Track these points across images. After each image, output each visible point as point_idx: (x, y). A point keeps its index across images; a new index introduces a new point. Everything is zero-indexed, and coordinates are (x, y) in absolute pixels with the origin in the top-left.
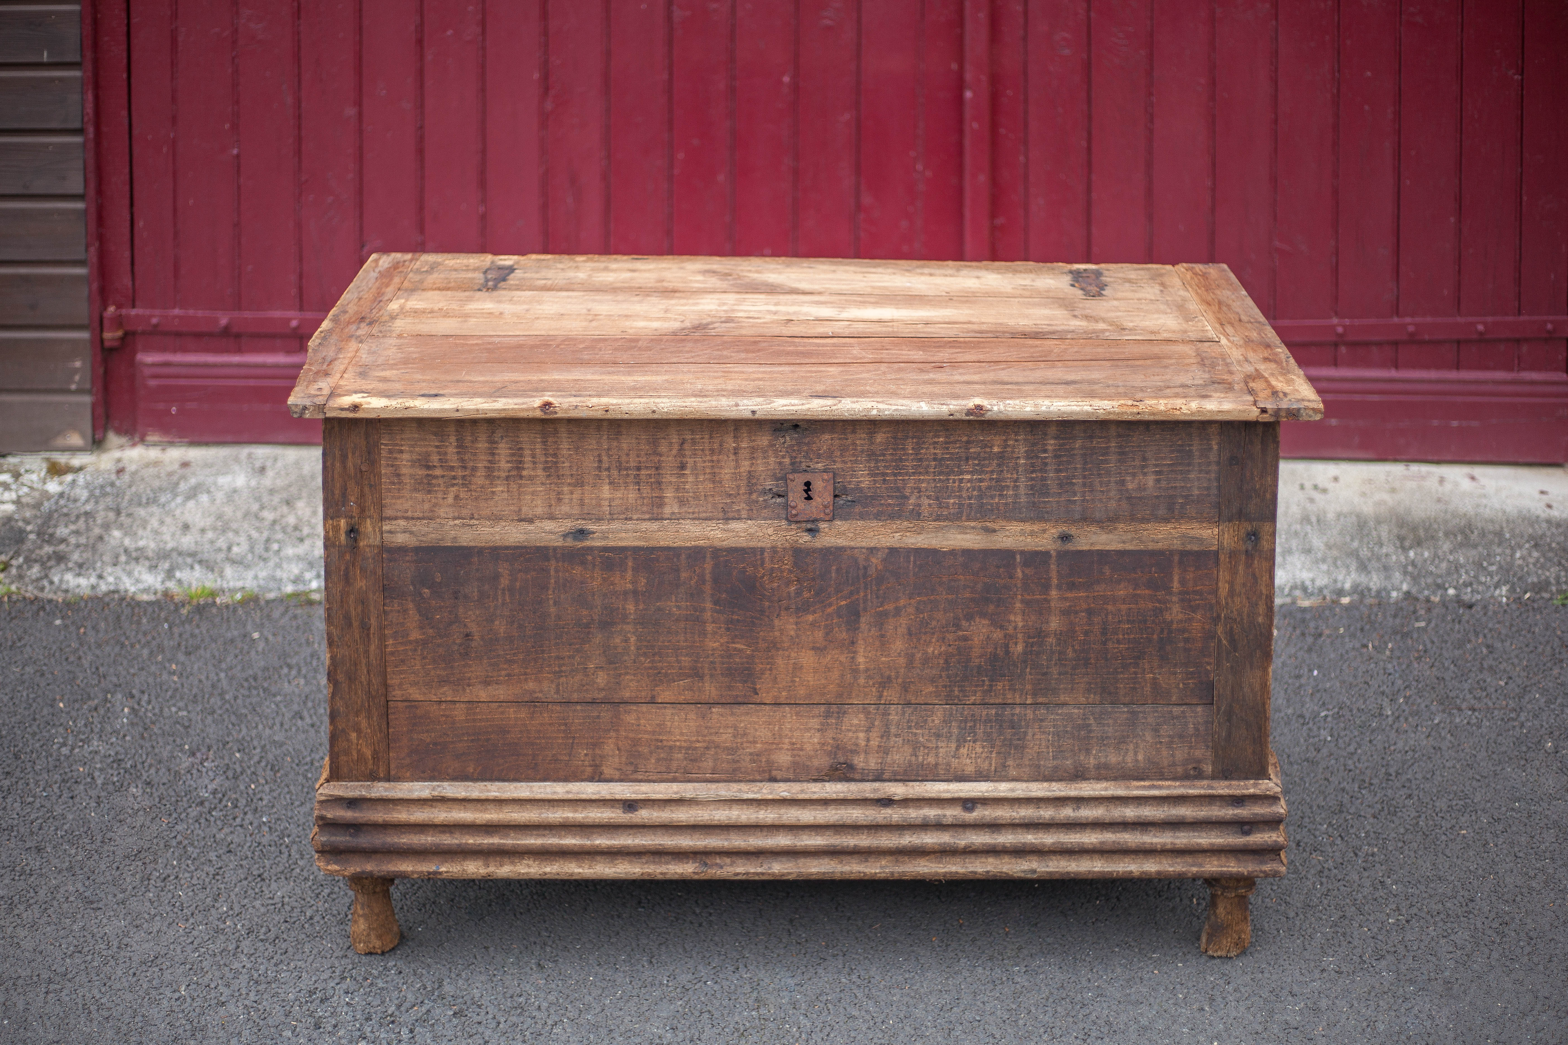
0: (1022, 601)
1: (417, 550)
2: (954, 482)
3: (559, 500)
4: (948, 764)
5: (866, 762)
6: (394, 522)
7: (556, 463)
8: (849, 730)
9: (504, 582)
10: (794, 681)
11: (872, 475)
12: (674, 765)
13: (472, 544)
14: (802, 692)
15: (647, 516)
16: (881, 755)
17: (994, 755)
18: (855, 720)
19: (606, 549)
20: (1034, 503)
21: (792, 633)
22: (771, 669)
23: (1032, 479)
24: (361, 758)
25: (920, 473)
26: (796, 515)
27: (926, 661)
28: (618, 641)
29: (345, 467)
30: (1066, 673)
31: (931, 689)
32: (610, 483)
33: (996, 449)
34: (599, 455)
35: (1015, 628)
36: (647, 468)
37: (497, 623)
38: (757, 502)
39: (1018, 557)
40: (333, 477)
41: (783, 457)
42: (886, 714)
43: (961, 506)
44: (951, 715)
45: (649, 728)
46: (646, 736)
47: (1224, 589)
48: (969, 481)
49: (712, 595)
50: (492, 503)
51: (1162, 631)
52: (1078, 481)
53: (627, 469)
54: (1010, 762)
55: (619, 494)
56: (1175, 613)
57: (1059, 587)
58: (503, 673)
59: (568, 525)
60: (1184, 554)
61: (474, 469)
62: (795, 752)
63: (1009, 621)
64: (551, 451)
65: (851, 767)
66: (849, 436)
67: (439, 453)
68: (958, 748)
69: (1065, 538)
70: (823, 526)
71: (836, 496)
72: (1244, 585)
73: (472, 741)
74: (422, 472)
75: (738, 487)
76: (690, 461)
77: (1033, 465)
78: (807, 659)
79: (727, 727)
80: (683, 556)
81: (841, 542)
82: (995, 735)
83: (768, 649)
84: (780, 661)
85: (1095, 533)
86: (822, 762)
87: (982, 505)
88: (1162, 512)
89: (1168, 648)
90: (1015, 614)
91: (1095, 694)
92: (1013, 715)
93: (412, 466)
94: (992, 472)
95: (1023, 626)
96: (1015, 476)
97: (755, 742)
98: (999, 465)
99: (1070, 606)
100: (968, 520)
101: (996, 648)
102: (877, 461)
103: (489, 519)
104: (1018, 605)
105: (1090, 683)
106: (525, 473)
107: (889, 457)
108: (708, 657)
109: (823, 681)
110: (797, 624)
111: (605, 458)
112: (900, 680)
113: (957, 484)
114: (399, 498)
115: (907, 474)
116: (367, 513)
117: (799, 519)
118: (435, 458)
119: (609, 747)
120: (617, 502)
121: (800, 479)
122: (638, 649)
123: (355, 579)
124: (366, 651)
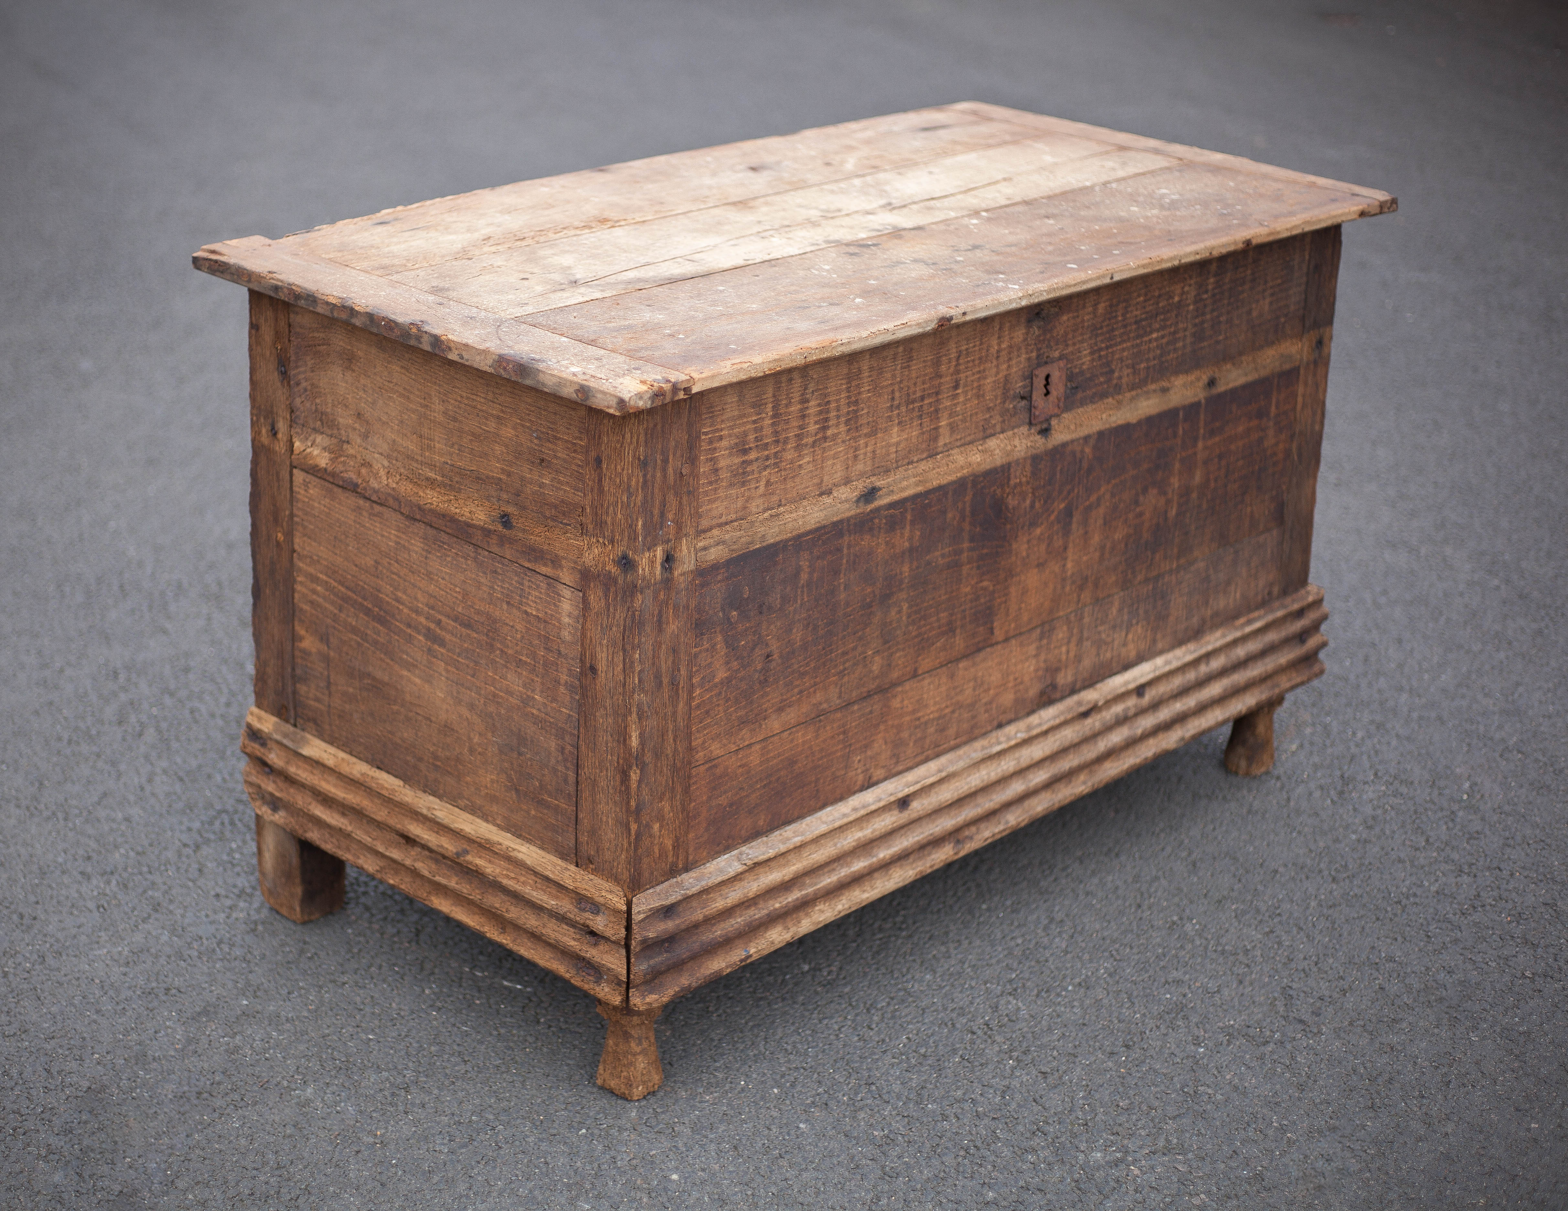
0: (1180, 460)
1: (729, 563)
2: (1146, 344)
3: (856, 457)
4: (1120, 655)
5: (1066, 676)
6: (709, 534)
7: (857, 411)
8: (1055, 647)
9: (804, 577)
10: (1021, 608)
11: (1092, 353)
12: (927, 742)
13: (778, 539)
14: (1026, 618)
15: (924, 455)
16: (1076, 664)
17: (1149, 633)
18: (1060, 634)
19: (892, 505)
20: (1194, 351)
21: (1024, 554)
22: (1005, 602)
23: (1196, 325)
24: (663, 853)
25: (1124, 341)
26: (1035, 417)
27: (1113, 549)
28: (893, 614)
29: (665, 476)
30: (1200, 526)
31: (1113, 578)
32: (899, 424)
33: (1176, 299)
34: (893, 392)
35: (1173, 491)
36: (929, 395)
37: (795, 630)
38: (1009, 410)
39: (1181, 413)
40: (653, 493)
41: (1032, 351)
42: (1081, 618)
43: (1148, 369)
44: (1124, 601)
45: (911, 708)
46: (907, 718)
47: (1300, 403)
48: (1155, 339)
49: (969, 531)
50: (798, 480)
52: (1224, 318)
53: (913, 401)
55: (905, 435)
56: (1270, 438)
57: (1204, 437)
58: (796, 691)
59: (861, 486)
60: (1280, 375)
61: (786, 441)
62: (1017, 688)
63: (1170, 485)
64: (853, 399)
65: (1055, 687)
66: (1079, 313)
67: (755, 430)
68: (1126, 635)
69: (1212, 383)
70: (1054, 422)
71: (1067, 385)
72: (1310, 395)
73: (765, 786)
74: (737, 460)
75: (996, 397)
76: (963, 377)
77: (1197, 309)
78: (1032, 578)
79: (969, 681)
80: (950, 493)
81: (1066, 437)
82: (1151, 611)
83: (1005, 579)
84: (1013, 590)
85: (1230, 371)
86: (1035, 690)
87: (1162, 364)
88: (1271, 335)
89: (1263, 477)
90: (1174, 476)
92: (1163, 585)
93: (730, 455)
94: (1171, 325)
95: (1178, 487)
96: (1185, 325)
97: (989, 689)
98: (1177, 316)
99: (1209, 455)
100: (1152, 383)
101: (1159, 518)
102: (1097, 336)
103: (794, 501)
104: (1177, 465)
105: (1213, 531)
106: (829, 433)
107: (1105, 329)
108: (961, 605)
109: (1041, 600)
110: (1028, 541)
111: (897, 394)
112: (1094, 577)
113: (1147, 346)
114: (715, 500)
115: (1115, 344)
116: (684, 530)
117: (1037, 420)
118: (751, 437)
119: (878, 744)
120: (902, 445)
121: (1041, 373)
122: (909, 617)
123: (668, 623)
124: (674, 713)
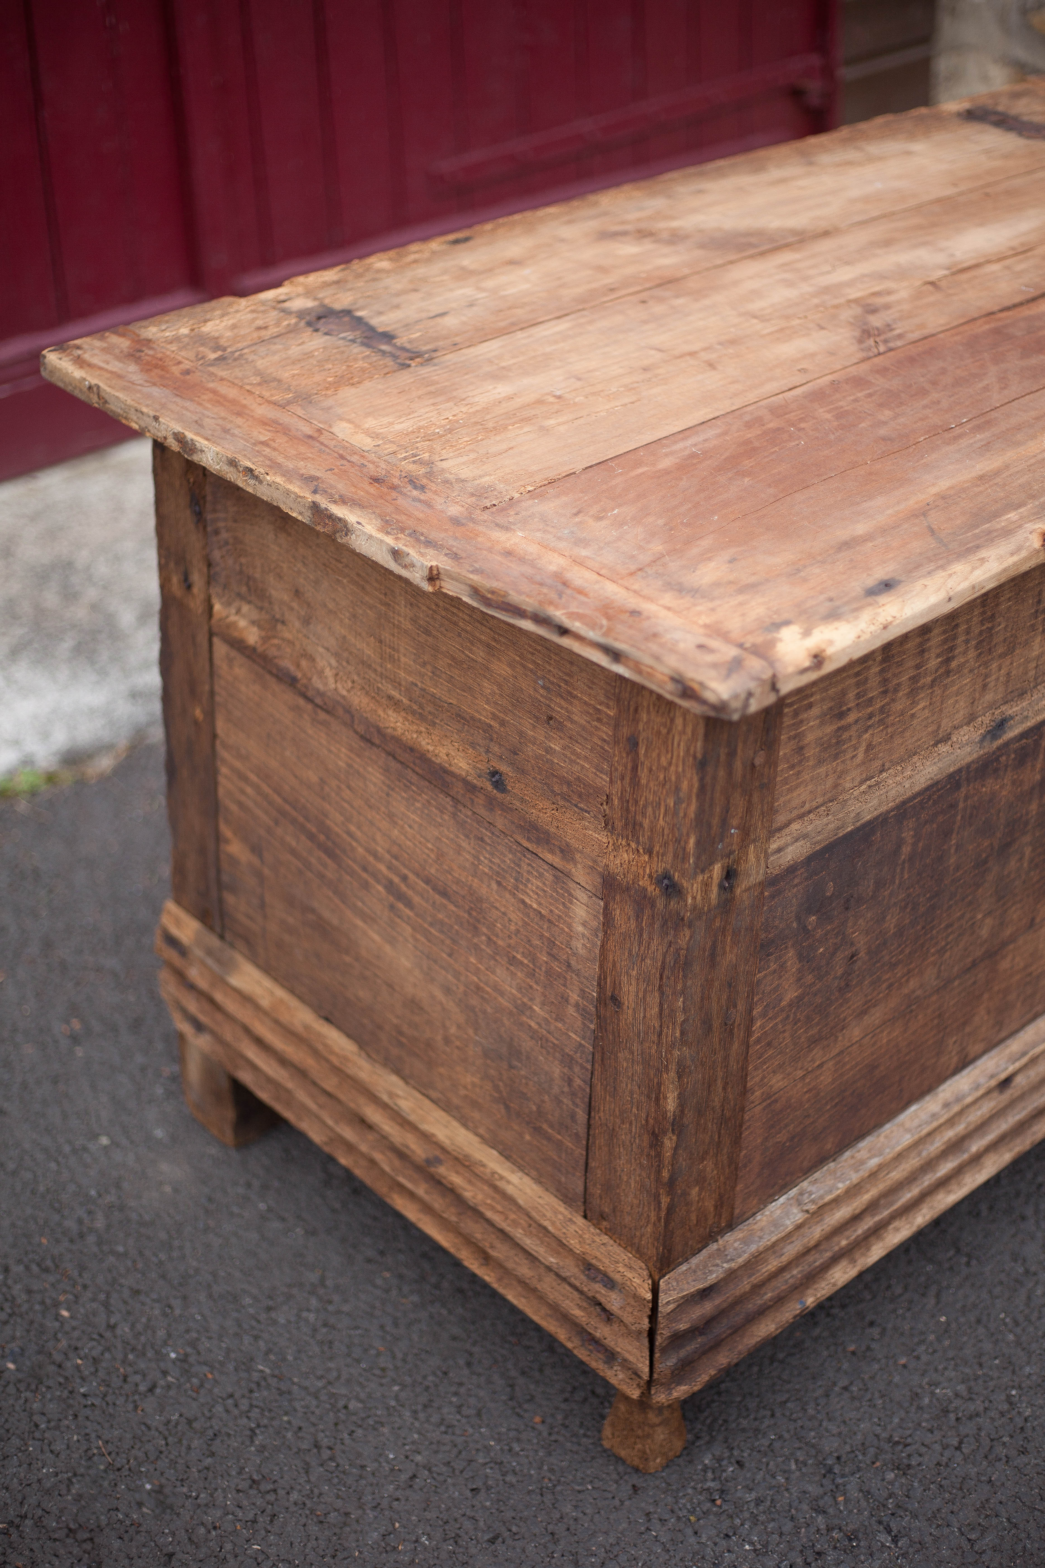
1: (810, 859)
3: (985, 687)
6: (787, 831)
7: (993, 630)
9: (907, 850)
19: (1024, 735)
24: (702, 1217)
28: (1013, 863)
29: (730, 773)
37: (889, 917)
40: (711, 798)
50: (908, 733)
59: (988, 721)
61: (897, 688)
67: (858, 685)
73: (836, 1104)
74: (829, 729)
93: (821, 724)
103: (901, 761)
106: (954, 664)
114: (797, 787)
116: (753, 835)
118: (851, 695)
122: (1032, 861)
123: (724, 953)
124: (726, 1058)
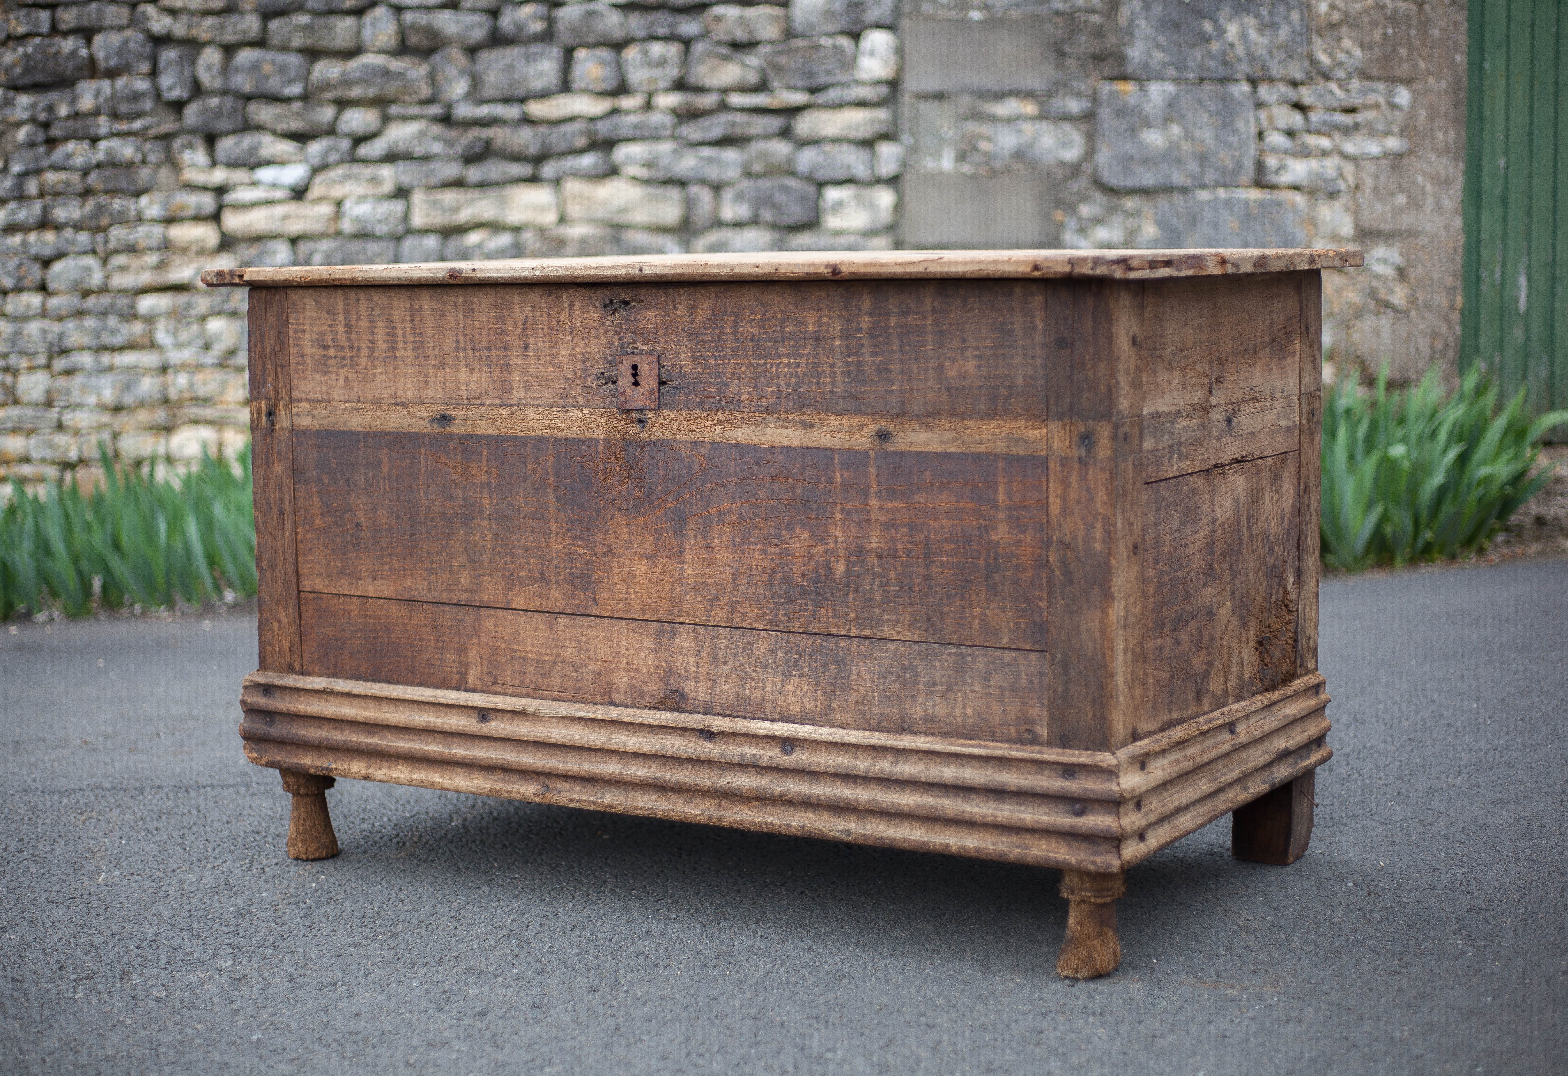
0: (842, 511)
1: (317, 433)
2: (772, 367)
3: (426, 382)
4: (775, 701)
5: (697, 691)
6: (300, 405)
7: (422, 342)
8: (680, 653)
9: (385, 469)
10: (629, 593)
11: (695, 358)
12: (527, 678)
13: (359, 429)
14: (637, 606)
15: (498, 402)
16: (710, 684)
17: (819, 695)
18: (685, 641)
19: (463, 437)
20: (851, 393)
21: (626, 537)
22: (608, 578)
23: (848, 364)
24: (282, 650)
25: (739, 356)
26: (625, 402)
27: (750, 576)
28: (477, 538)
29: (263, 347)
30: (889, 601)
31: (756, 611)
32: (467, 365)
33: (811, 328)
34: (457, 335)
35: (836, 543)
36: (496, 348)
37: (380, 513)
38: (592, 387)
39: (836, 457)
40: (255, 358)
41: (613, 337)
42: (714, 637)
43: (779, 395)
44: (776, 643)
45: (506, 637)
46: (503, 645)
47: (1055, 504)
48: (787, 365)
49: (554, 491)
50: (373, 385)
51: (988, 555)
52: (895, 367)
53: (480, 349)
54: (835, 705)
55: (474, 378)
56: (1002, 533)
57: (878, 495)
58: (387, 567)
59: (435, 410)
60: (1010, 459)
61: (359, 349)
62: (632, 674)
63: (830, 535)
64: (418, 331)
65: (683, 696)
66: (672, 313)
67: (332, 332)
68: (783, 683)
69: (883, 436)
70: (651, 415)
71: (662, 383)
72: (1078, 501)
73: (364, 638)
74: (320, 352)
75: (575, 370)
76: (532, 341)
77: (848, 347)
78: (640, 567)
79: (571, 640)
80: (529, 447)
81: (667, 434)
82: (820, 671)
83: (604, 555)
84: (615, 569)
85: (914, 431)
86: (657, 688)
87: (799, 396)
88: (983, 406)
89: (996, 577)
90: (836, 526)
91: (920, 629)
92: (838, 648)
93: (312, 346)
94: (809, 354)
95: (844, 541)
96: (831, 360)
97: (596, 659)
98: (815, 347)
99: (891, 520)
100: (786, 412)
101: (818, 566)
102: (698, 342)
103: (372, 403)
104: (838, 515)
105: (914, 615)
106: (398, 354)
107: (709, 338)
108: (552, 560)
109: (655, 595)
110: (629, 527)
111: (461, 337)
112: (726, 598)
113: (774, 370)
114: (303, 379)
115: (726, 357)
116: (281, 395)
117: (628, 406)
118: (329, 337)
119: (472, 656)
120: (473, 386)
121: (628, 361)
122: (494, 548)
123: (274, 463)
124: (281, 538)
